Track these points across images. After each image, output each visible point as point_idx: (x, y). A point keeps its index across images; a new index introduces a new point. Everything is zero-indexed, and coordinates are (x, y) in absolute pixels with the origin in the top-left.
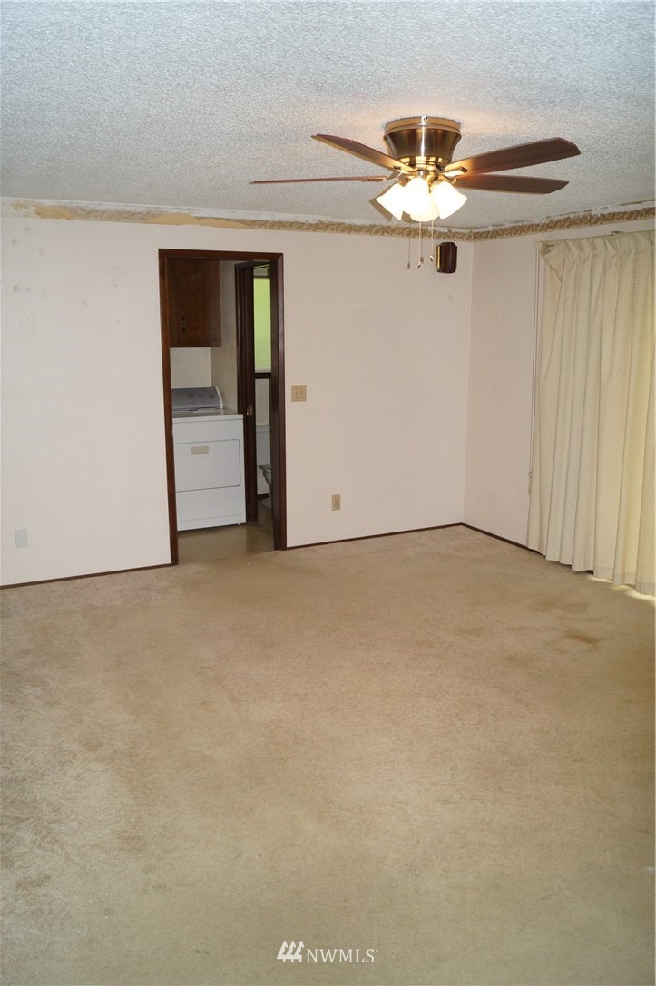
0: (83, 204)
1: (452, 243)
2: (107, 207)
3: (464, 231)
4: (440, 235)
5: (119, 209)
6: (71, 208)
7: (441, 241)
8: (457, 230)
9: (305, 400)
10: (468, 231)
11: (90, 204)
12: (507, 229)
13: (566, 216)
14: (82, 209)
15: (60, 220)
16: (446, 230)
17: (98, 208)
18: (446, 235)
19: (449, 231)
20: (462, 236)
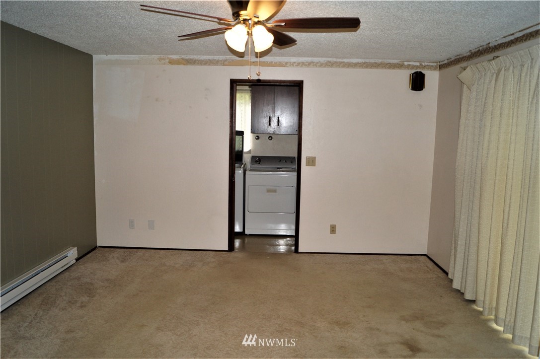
0: (192, 57)
1: (421, 72)
2: (204, 58)
3: (432, 64)
4: (413, 67)
5: (210, 59)
6: (186, 59)
7: (413, 71)
8: (426, 64)
9: (315, 166)
10: (436, 64)
11: (195, 57)
12: (453, 61)
13: (477, 50)
14: (191, 60)
15: (180, 66)
16: (418, 64)
17: (200, 58)
18: (417, 67)
19: (421, 64)
20: (430, 68)
